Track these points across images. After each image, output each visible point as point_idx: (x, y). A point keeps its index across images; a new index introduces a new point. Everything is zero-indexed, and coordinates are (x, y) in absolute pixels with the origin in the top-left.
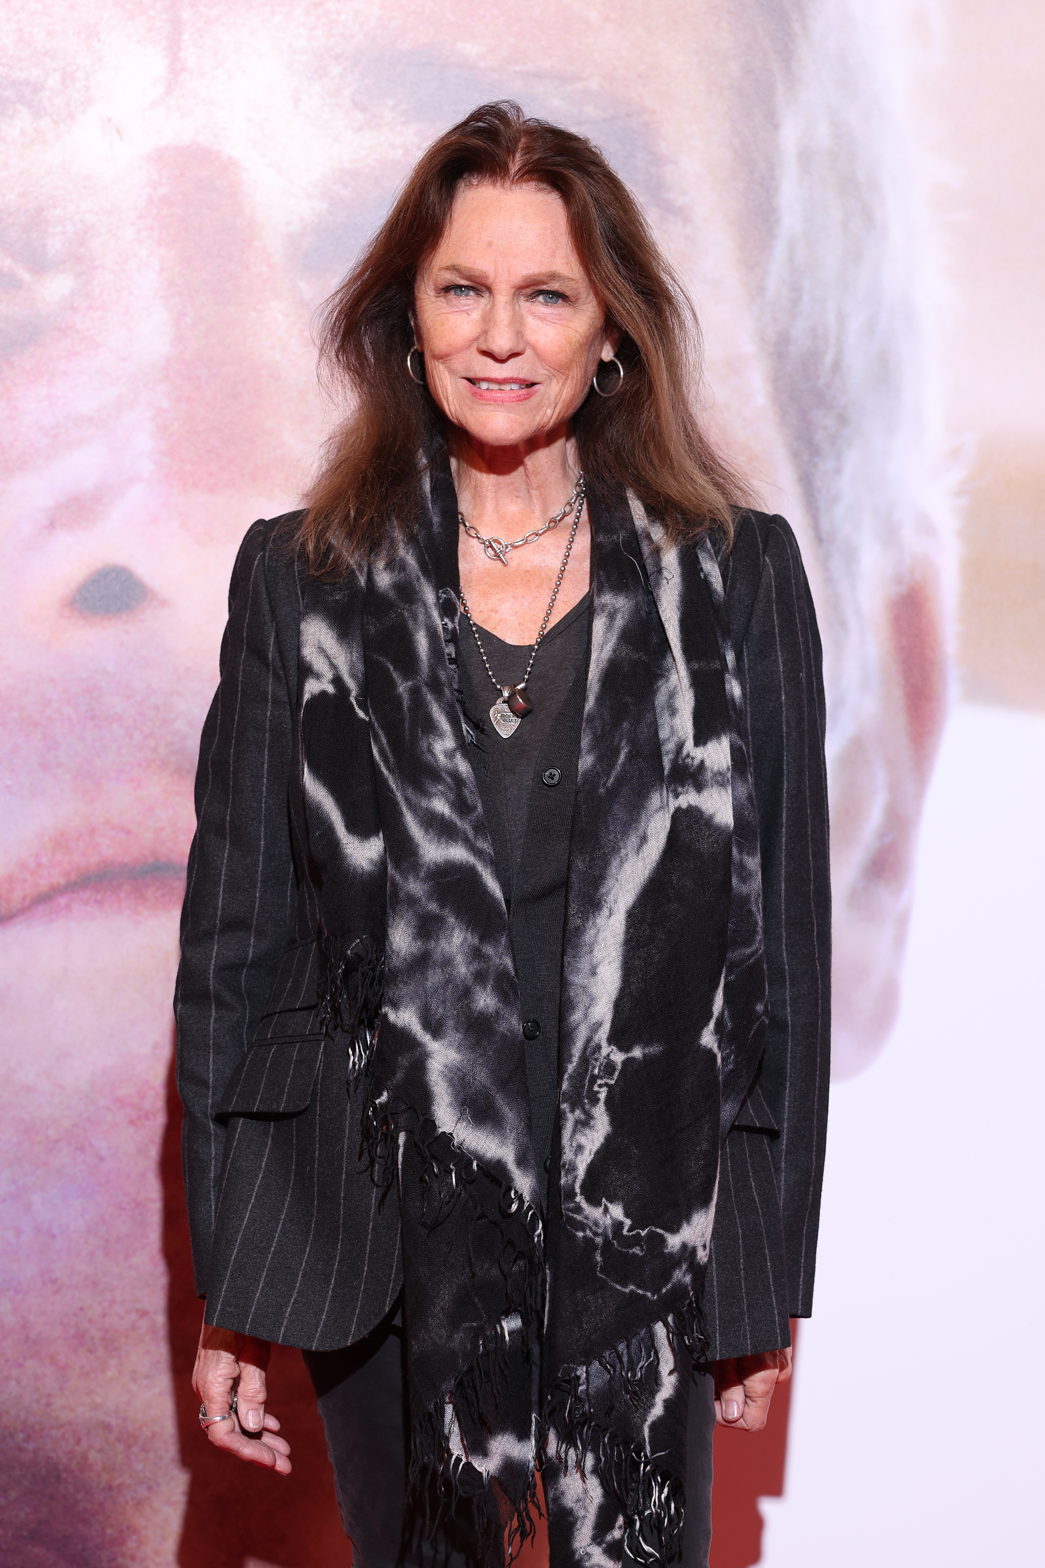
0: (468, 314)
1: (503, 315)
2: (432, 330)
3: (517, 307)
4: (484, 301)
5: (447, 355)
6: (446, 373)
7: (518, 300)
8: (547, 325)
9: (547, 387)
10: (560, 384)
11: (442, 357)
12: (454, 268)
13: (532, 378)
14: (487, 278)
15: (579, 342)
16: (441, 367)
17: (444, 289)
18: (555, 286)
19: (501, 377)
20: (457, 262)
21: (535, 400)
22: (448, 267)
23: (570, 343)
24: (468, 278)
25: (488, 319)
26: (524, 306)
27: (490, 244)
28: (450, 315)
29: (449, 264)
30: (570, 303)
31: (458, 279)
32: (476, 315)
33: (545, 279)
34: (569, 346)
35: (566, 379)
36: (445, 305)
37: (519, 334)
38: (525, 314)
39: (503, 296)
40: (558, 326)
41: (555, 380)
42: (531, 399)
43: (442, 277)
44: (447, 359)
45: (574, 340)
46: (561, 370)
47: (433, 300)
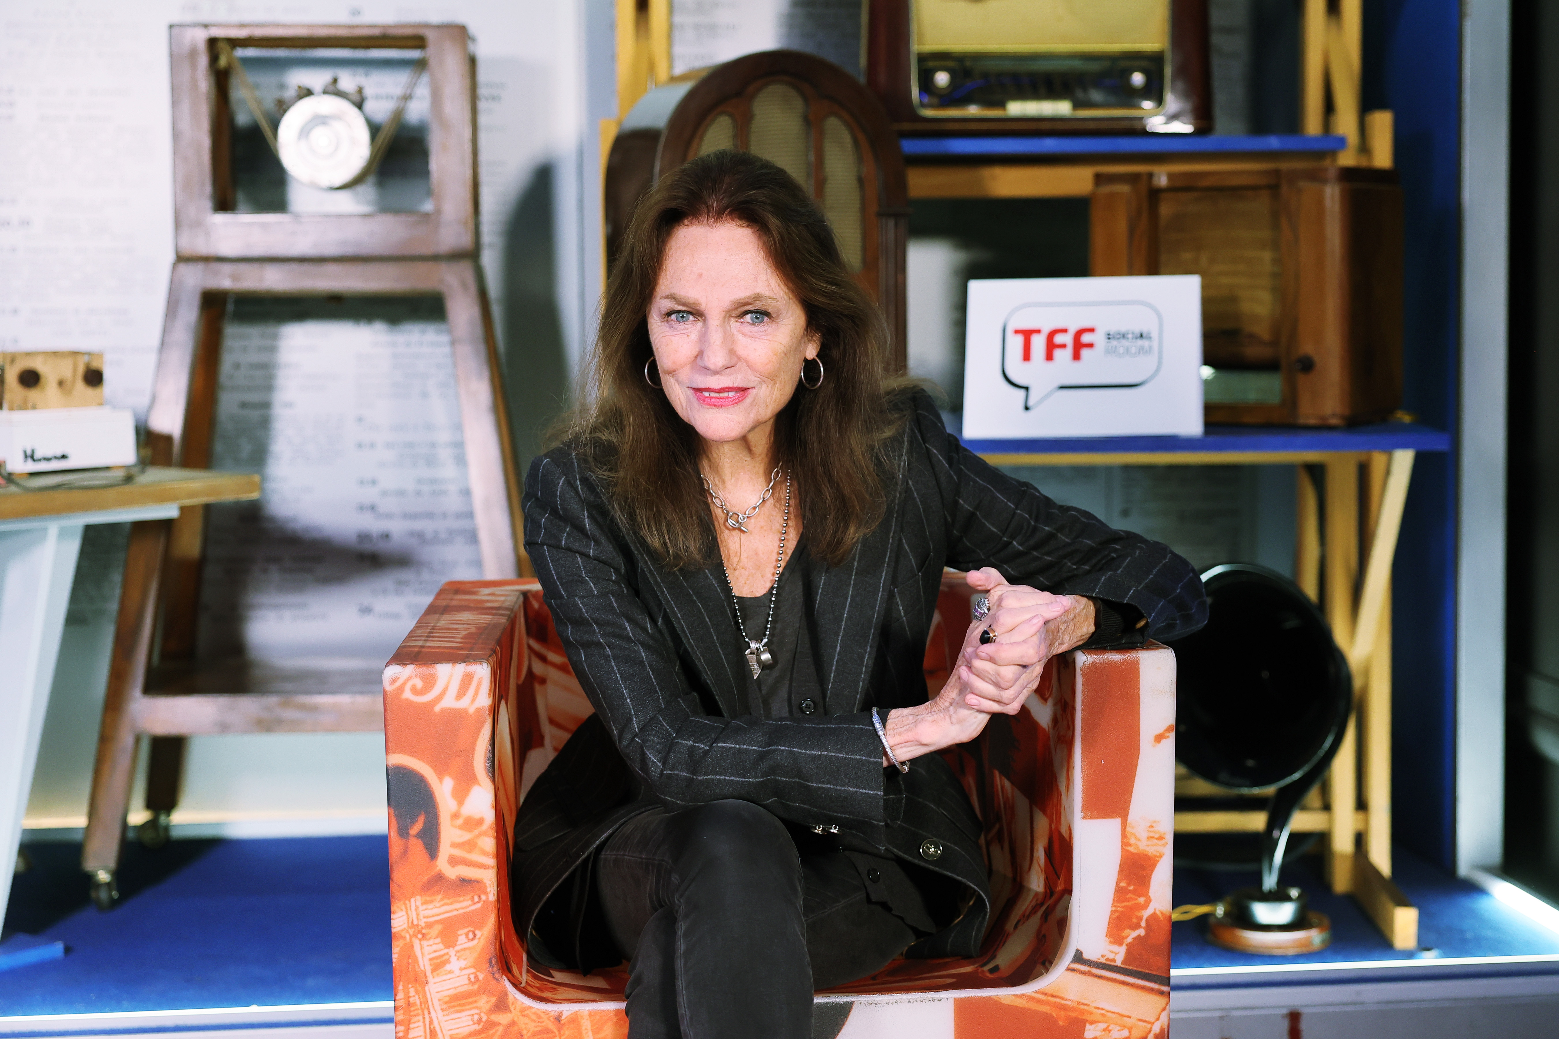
0: (688, 336)
1: (716, 336)
2: (660, 349)
3: (728, 328)
4: (700, 324)
5: (674, 371)
6: (677, 385)
7: (729, 320)
8: (755, 341)
9: (759, 390)
10: (770, 388)
11: (671, 372)
12: (672, 297)
13: (744, 385)
14: (699, 304)
15: (783, 351)
16: (672, 380)
17: (666, 314)
18: (759, 305)
19: (719, 388)
20: (674, 291)
21: (748, 400)
22: (667, 296)
23: (776, 354)
24: (684, 304)
25: (703, 338)
26: (734, 324)
27: (700, 276)
28: (673, 337)
29: (667, 293)
30: (772, 319)
31: (676, 306)
32: (694, 336)
33: (749, 301)
34: (775, 357)
35: (775, 383)
36: (668, 329)
37: (732, 352)
38: (736, 333)
39: (715, 318)
40: (765, 341)
41: (765, 385)
42: (745, 401)
43: (663, 305)
44: (674, 373)
45: (780, 351)
46: (771, 378)
47: (660, 324)
